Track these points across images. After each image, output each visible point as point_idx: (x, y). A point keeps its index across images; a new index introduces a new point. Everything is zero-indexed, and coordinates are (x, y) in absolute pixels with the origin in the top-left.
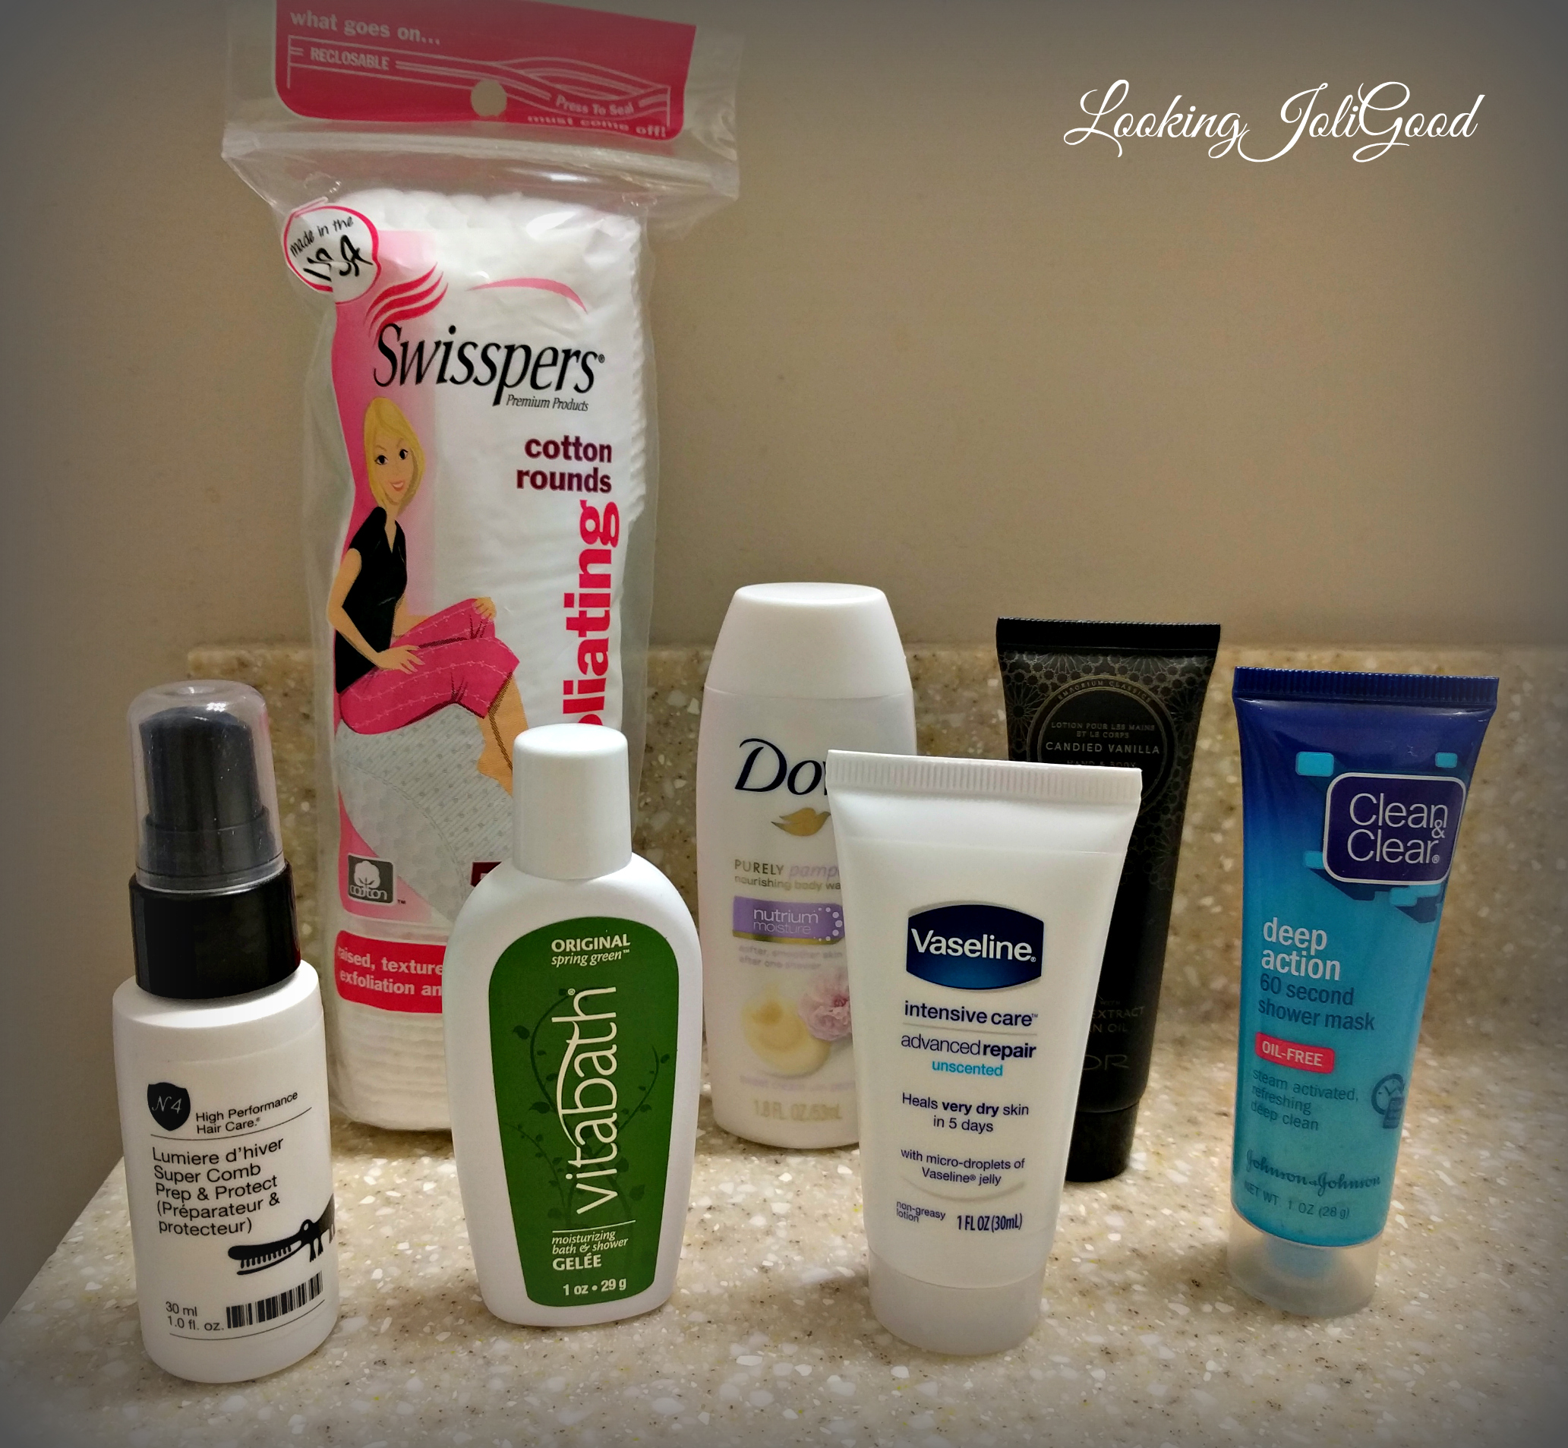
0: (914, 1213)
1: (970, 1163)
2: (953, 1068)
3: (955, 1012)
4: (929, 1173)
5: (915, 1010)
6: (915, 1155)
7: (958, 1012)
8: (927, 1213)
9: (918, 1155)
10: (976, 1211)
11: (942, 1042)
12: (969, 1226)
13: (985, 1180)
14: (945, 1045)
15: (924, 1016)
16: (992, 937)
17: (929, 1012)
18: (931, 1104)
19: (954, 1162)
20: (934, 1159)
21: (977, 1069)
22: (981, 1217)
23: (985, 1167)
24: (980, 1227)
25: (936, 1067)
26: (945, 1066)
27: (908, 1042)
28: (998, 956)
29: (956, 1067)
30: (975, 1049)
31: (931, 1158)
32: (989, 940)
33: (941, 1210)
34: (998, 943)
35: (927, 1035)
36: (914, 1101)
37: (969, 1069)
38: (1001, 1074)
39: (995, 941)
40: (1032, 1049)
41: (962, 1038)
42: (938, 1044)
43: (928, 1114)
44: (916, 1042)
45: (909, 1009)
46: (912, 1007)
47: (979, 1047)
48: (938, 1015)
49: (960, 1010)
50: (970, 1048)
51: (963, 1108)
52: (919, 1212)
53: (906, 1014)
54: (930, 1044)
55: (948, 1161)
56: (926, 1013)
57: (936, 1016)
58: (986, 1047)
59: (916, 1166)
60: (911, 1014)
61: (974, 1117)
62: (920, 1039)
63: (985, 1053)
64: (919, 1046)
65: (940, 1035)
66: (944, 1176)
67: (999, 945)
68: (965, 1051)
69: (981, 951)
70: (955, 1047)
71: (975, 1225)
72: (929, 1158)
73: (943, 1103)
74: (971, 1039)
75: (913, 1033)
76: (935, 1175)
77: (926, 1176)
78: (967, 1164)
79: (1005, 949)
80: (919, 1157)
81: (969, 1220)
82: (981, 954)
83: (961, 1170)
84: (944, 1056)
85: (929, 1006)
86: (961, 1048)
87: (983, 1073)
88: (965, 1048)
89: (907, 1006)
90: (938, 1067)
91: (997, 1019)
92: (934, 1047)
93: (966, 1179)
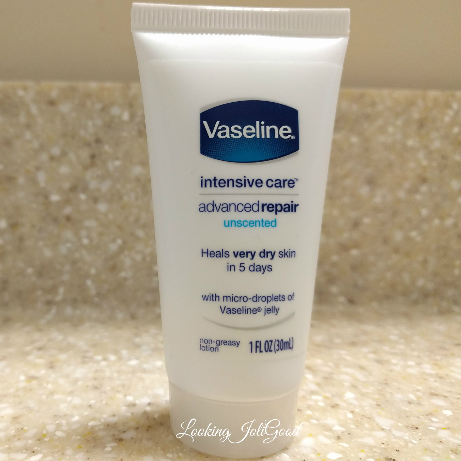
0: (214, 345)
1: (257, 298)
2: (240, 224)
3: (239, 181)
4: (226, 310)
5: (208, 183)
6: (214, 297)
7: (241, 180)
8: (225, 343)
9: (216, 297)
10: (263, 336)
11: (230, 205)
12: (258, 349)
13: (268, 311)
14: (232, 207)
15: (215, 186)
16: (263, 123)
17: (219, 183)
18: (224, 254)
19: (245, 299)
20: (229, 298)
21: (258, 223)
22: (267, 341)
23: (268, 300)
24: (267, 349)
25: (227, 224)
26: (233, 223)
27: (204, 208)
28: (268, 136)
29: (242, 223)
30: (255, 208)
31: (226, 298)
32: (261, 125)
33: (236, 339)
34: (267, 127)
35: (219, 201)
36: (210, 254)
37: (252, 224)
38: (275, 226)
39: (265, 125)
40: (296, 205)
41: (245, 200)
42: (227, 207)
43: (223, 262)
44: (210, 208)
45: (204, 183)
46: (206, 181)
47: (258, 205)
48: (226, 184)
49: (243, 179)
50: (251, 207)
51: (249, 255)
52: (219, 343)
53: (202, 186)
54: (221, 207)
55: (240, 298)
56: (217, 184)
57: (224, 186)
58: (263, 205)
59: (214, 306)
60: (206, 186)
61: (258, 261)
62: (213, 204)
63: (263, 210)
64: (213, 210)
65: (228, 200)
66: (238, 311)
67: (268, 128)
68: (248, 209)
69: (255, 133)
70: (241, 208)
71: (263, 349)
72: (225, 298)
73: (234, 252)
74: (252, 200)
75: (207, 200)
76: (230, 311)
77: (223, 313)
78: (255, 299)
79: (272, 131)
80: (217, 298)
81: (258, 344)
82: (256, 136)
83: (251, 305)
84: (233, 215)
85: (218, 178)
86: (245, 207)
87: (263, 226)
88: (248, 208)
89: (202, 181)
90: (228, 224)
91: (270, 183)
92: (224, 209)
93: (254, 311)
